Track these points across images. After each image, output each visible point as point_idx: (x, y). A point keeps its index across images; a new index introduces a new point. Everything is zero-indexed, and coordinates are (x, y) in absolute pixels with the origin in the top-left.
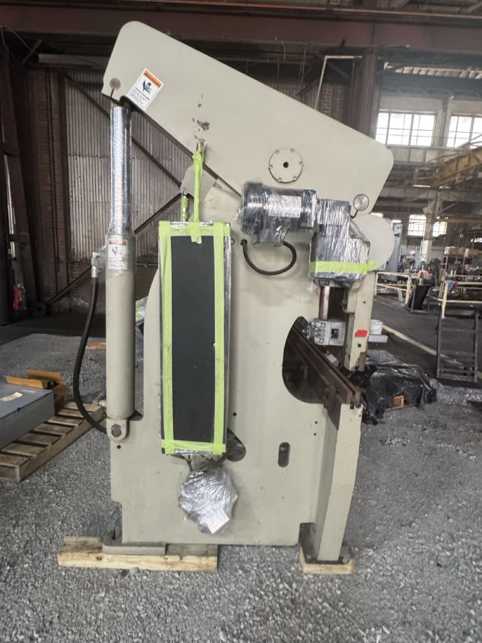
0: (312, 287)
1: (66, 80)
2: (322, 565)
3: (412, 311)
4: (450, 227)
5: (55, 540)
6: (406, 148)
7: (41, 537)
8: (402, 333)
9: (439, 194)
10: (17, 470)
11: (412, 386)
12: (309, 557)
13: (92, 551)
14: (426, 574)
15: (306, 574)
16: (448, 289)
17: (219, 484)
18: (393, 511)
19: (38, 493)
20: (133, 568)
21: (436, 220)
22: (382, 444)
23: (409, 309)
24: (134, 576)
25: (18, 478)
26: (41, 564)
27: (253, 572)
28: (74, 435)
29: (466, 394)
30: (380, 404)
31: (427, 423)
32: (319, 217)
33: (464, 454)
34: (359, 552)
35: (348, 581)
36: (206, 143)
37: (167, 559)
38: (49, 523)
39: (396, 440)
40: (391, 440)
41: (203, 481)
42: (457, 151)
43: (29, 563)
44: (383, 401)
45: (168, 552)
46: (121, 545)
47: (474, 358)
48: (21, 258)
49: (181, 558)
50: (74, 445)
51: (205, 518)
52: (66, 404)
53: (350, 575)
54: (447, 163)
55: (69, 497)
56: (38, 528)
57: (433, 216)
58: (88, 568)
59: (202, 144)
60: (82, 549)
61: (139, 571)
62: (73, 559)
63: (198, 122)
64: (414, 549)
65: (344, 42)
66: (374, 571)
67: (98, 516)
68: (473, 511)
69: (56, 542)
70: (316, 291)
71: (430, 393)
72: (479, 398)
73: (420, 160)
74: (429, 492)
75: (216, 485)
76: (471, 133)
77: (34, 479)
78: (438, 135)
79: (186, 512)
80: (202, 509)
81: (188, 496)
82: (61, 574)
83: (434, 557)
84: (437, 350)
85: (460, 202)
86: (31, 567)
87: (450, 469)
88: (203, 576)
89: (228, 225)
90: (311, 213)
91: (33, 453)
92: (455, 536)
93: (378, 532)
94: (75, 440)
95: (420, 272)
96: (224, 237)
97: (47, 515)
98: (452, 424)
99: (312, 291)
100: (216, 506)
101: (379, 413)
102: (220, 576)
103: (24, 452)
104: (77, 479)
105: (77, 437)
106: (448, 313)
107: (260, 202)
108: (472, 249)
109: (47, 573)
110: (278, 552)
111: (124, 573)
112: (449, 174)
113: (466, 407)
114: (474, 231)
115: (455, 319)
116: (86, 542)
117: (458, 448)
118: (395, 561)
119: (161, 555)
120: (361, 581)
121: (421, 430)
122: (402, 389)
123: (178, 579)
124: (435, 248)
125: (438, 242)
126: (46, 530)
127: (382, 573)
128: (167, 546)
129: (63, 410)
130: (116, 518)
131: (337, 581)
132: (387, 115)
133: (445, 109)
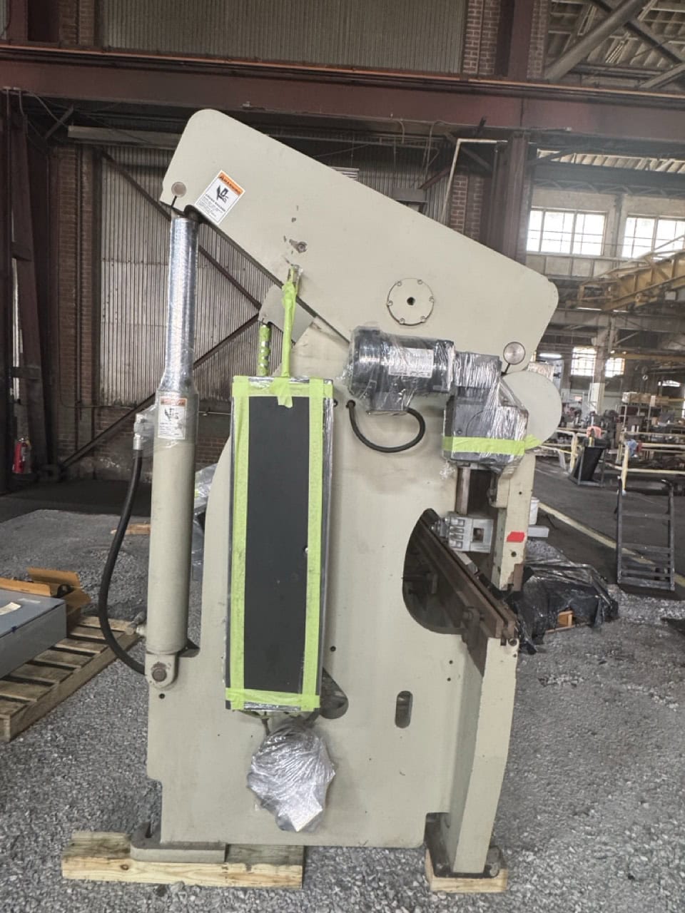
0: (447, 471)
1: (104, 161)
2: (459, 879)
3: (579, 483)
4: (629, 366)
5: (58, 837)
6: (566, 257)
7: (38, 831)
8: (566, 515)
9: (613, 320)
10: (7, 723)
11: (583, 597)
12: (440, 866)
13: (114, 856)
14: (613, 892)
15: (435, 893)
16: (629, 454)
17: (307, 755)
18: (561, 790)
19: (36, 760)
20: (176, 883)
21: (610, 356)
22: (542, 684)
23: (574, 479)
24: (177, 895)
25: (8, 735)
26: (36, 875)
27: (356, 889)
28: (93, 667)
29: (659, 608)
30: (538, 623)
31: (606, 652)
32: (458, 377)
33: (661, 701)
34: (513, 857)
35: (497, 904)
36: (301, 271)
37: (226, 868)
38: (50, 808)
39: (563, 679)
40: (555, 679)
41: (286, 751)
42: (637, 263)
43: (17, 874)
44: (543, 619)
45: (229, 857)
46: (158, 846)
47: (669, 555)
48: (27, 401)
49: (249, 868)
50: (92, 683)
51: (287, 807)
52: (84, 619)
53: (500, 894)
54: (622, 279)
55: (82, 766)
56: (33, 816)
57: (606, 350)
58: (108, 882)
59: (296, 272)
60: (99, 852)
61: (184, 889)
62: (85, 868)
63: (291, 241)
64: (594, 851)
65: (483, 122)
66: (537, 889)
67: (125, 797)
68: (678, 791)
69: (60, 839)
70: (451, 476)
71: (609, 607)
72: (678, 614)
73: (586, 274)
74: (612, 760)
75: (302, 756)
76: (654, 239)
77: (31, 737)
78: (609, 241)
79: (258, 796)
80: (282, 793)
81: (262, 773)
82: (66, 892)
83: (624, 865)
84: (616, 541)
85: (642, 332)
86: (20, 880)
87: (642, 724)
88: (281, 896)
89: (330, 383)
90: (446, 372)
91: (32, 696)
92: (653, 830)
93: (540, 825)
94: (94, 676)
95: (589, 428)
96: (325, 399)
97: (47, 794)
98: (643, 654)
99: (446, 477)
100: (303, 788)
101: (537, 636)
102: (307, 895)
103: (18, 693)
104: (96, 737)
105: (96, 670)
106: (630, 486)
107: (376, 357)
108: (660, 395)
109: (45, 890)
110: (392, 857)
111: (162, 890)
112: (627, 294)
113: (661, 628)
114: (661, 371)
115: (639, 496)
116: (105, 840)
117: (652, 691)
118: (566, 870)
119: (218, 863)
120: (518, 904)
121: (598, 662)
122: (570, 601)
123: (243, 901)
124: (609, 393)
125: (612, 385)
126: (45, 820)
127: (547, 891)
128: (228, 848)
129: (79, 628)
130: (152, 801)
131: (481, 903)
132: (540, 213)
133: (618, 208)
